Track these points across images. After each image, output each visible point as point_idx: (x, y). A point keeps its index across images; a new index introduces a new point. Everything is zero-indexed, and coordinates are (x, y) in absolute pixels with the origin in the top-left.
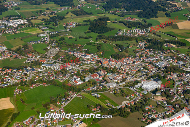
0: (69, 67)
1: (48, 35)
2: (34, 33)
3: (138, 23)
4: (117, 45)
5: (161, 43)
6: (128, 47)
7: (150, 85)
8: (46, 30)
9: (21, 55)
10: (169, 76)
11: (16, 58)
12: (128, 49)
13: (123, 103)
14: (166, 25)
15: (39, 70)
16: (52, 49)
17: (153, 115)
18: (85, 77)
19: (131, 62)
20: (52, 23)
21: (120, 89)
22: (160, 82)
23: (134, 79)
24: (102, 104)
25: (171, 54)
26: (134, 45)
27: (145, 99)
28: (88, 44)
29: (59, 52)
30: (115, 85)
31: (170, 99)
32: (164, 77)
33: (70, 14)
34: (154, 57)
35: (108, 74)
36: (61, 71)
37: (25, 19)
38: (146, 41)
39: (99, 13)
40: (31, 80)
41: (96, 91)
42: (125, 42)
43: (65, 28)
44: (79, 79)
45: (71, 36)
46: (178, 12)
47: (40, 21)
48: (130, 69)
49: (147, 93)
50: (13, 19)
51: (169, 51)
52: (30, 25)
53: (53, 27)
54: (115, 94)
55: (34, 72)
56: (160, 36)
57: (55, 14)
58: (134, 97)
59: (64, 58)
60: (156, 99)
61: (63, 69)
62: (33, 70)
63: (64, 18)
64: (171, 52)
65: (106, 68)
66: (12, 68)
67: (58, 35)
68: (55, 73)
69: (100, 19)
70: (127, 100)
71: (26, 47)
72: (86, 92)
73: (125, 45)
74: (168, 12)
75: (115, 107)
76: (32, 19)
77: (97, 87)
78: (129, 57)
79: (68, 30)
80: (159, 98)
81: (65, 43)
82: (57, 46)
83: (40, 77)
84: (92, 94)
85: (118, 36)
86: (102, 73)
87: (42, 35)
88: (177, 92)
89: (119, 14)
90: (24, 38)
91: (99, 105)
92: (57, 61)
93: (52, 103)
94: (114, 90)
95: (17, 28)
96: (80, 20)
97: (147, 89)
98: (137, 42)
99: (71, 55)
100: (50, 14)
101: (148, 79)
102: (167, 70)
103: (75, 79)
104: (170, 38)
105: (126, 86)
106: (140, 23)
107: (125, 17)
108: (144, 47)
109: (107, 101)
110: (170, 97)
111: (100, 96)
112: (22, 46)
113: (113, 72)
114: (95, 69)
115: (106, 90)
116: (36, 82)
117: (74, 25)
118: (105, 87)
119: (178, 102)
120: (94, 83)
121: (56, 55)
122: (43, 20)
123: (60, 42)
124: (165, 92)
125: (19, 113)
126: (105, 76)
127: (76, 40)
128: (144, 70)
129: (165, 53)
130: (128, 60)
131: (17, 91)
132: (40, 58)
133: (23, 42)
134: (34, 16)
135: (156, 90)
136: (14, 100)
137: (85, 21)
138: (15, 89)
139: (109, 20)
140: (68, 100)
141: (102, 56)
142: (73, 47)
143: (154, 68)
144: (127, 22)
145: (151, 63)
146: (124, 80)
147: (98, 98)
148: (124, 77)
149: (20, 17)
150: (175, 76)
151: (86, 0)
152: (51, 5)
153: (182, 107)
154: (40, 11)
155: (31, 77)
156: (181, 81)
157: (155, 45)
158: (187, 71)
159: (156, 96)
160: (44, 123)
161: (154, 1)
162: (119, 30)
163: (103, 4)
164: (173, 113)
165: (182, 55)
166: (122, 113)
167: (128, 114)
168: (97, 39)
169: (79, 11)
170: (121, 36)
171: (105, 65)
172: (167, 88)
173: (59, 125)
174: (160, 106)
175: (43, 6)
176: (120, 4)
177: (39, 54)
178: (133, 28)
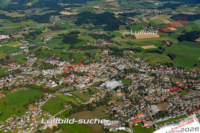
1: (28, 47)
2: (15, 46)
3: (103, 35)
4: (85, 53)
5: (122, 51)
6: (95, 54)
7: (112, 84)
8: (25, 43)
9: (4, 65)
10: (127, 77)
12: (95, 56)
13: (90, 100)
14: (126, 36)
15: (20, 77)
16: (31, 59)
17: (114, 108)
18: (59, 80)
19: (97, 66)
20: (31, 37)
21: (88, 89)
22: (121, 81)
23: (99, 80)
24: (73, 101)
25: (129, 59)
26: (100, 53)
27: (109, 96)
28: (62, 53)
29: (37, 61)
30: (84, 86)
31: (128, 94)
32: (123, 77)
33: (47, 29)
34: (116, 62)
35: (79, 77)
36: (38, 77)
37: (7, 35)
38: (110, 50)
39: (71, 28)
40: (12, 85)
41: (68, 91)
42: (92, 50)
43: (42, 41)
44: (54, 82)
45: (47, 48)
46: (136, 25)
47: (21, 36)
48: (96, 72)
49: (110, 90)
51: (127, 57)
52: (12, 39)
53: (32, 40)
54: (84, 93)
55: (15, 78)
56: (121, 45)
57: (34, 30)
58: (99, 95)
59: (41, 66)
60: (117, 95)
61: (41, 75)
62: (14, 77)
63: (41, 32)
64: (129, 57)
65: (77, 72)
67: (36, 47)
68: (34, 79)
69: (72, 33)
70: (94, 97)
71: (8, 58)
72: (60, 92)
73: (92, 53)
74: (128, 26)
75: (84, 104)
76: (14, 34)
77: (69, 88)
78: (95, 62)
79: (45, 43)
80: (119, 94)
81: (42, 53)
82: (35, 56)
83: (20, 82)
84: (65, 94)
85: (87, 46)
86: (73, 76)
87: (22, 48)
88: (134, 89)
89: (88, 28)
90: (6, 51)
91: (71, 102)
92: (35, 68)
93: (31, 104)
94: (83, 90)
96: (55, 34)
97: (110, 88)
98: (102, 50)
99: (47, 63)
100: (30, 30)
101: (111, 79)
102: (126, 71)
103: (51, 83)
104: (129, 46)
105: (93, 86)
106: (105, 35)
107: (93, 31)
108: (108, 54)
109: (77, 99)
110: (128, 92)
111: (71, 95)
112: (4, 57)
113: (82, 75)
114: (67, 74)
115: (76, 90)
117: (50, 38)
118: (76, 88)
119: (134, 96)
120: (67, 85)
121: (35, 63)
122: (23, 35)
123: (38, 52)
124: (124, 89)
125: (2, 114)
126: (75, 79)
127: (51, 51)
128: (108, 73)
129: (124, 58)
130: (94, 65)
132: (20, 66)
133: (5, 54)
134: (16, 32)
135: (117, 88)
137: (60, 35)
139: (80, 33)
140: (45, 100)
141: (73, 63)
142: (49, 56)
143: (116, 71)
144: (94, 34)
145: (113, 66)
146: (91, 81)
147: (70, 97)
148: (91, 79)
149: (2, 33)
150: (132, 76)
151: (60, 17)
152: (30, 22)
153: (137, 100)
154: (21, 27)
155: (12, 83)
156: (137, 79)
157: (117, 52)
158: (141, 72)
159: (117, 92)
160: (24, 120)
161: (117, 17)
162: (88, 41)
163: (75, 20)
164: (131, 105)
165: (138, 59)
166: (90, 108)
167: (94, 108)
168: (69, 49)
169: (55, 27)
170: (89, 46)
171: (76, 70)
172: (126, 86)
173: (37, 121)
174: (119, 100)
175: (23, 23)
176: (89, 20)
177: (19, 63)
178: (99, 40)
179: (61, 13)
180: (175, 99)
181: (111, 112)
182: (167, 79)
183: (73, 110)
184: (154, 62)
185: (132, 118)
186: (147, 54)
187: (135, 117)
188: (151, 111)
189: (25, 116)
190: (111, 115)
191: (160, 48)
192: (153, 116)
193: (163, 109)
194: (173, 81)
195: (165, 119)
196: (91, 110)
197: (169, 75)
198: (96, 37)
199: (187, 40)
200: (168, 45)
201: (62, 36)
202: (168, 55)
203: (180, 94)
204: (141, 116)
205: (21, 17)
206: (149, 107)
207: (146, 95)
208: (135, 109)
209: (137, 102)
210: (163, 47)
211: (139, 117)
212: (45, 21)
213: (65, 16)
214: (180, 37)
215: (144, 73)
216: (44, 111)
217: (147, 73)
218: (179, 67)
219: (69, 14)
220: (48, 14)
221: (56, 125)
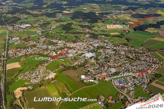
0: (50, 47)
1: (41, 32)
2: (34, 31)
4: (75, 36)
5: (97, 35)
6: (80, 37)
7: (89, 55)
8: (40, 29)
9: (26, 42)
10: (99, 51)
11: (24, 43)
13: (75, 63)
14: (101, 26)
15: (35, 49)
16: (42, 38)
17: (89, 69)
18: (57, 52)
19: (81, 44)
20: (44, 26)
21: (74, 57)
22: (94, 53)
23: (81, 52)
24: (65, 64)
25: (101, 40)
26: (84, 36)
27: (86, 61)
28: (60, 36)
29: (46, 40)
30: (72, 55)
31: (98, 61)
32: (96, 51)
33: (54, 21)
34: (93, 42)
35: (69, 50)
36: (46, 49)
37: (30, 24)
38: (90, 34)
39: (69, 21)
40: (30, 53)
41: (62, 58)
42: (79, 34)
43: (50, 28)
44: (54, 53)
45: (53, 32)
46: (108, 20)
47: (38, 25)
48: (80, 47)
49: (87, 58)
50: (23, 24)
51: (100, 39)
52: (32, 27)
53: (44, 28)
54: (71, 59)
55: (32, 50)
56: (97, 32)
57: (46, 21)
58: (81, 61)
59: (48, 43)
60: (91, 61)
61: (47, 48)
62: (32, 49)
63: (50, 23)
64: (101, 39)
65: (68, 47)
66: (21, 48)
67: (46, 32)
68: (43, 50)
69: (68, 24)
70: (77, 62)
71: (29, 38)
72: (58, 59)
74: (103, 20)
75: (71, 66)
76: (34, 24)
78: (80, 42)
80: (93, 61)
81: (49, 35)
82: (45, 37)
83: (35, 52)
84: (60, 59)
85: (76, 32)
86: (66, 49)
87: (38, 32)
88: (102, 58)
89: (79, 21)
90: (28, 33)
91: (63, 64)
92: (44, 44)
93: (40, 64)
94: (71, 58)
95: (25, 28)
96: (58, 24)
97: (87, 57)
98: (85, 35)
99: (52, 41)
100: (43, 21)
101: (89, 52)
102: (98, 48)
103: (52, 53)
104: (102, 33)
105: (77, 56)
106: (88, 26)
107: (82, 23)
108: (88, 37)
109: (67, 63)
110: (98, 60)
111: (64, 60)
112: (27, 37)
113: (71, 49)
114: (63, 48)
115: (67, 58)
116: (33, 54)
117: (55, 27)
118: (67, 56)
119: (101, 62)
121: (44, 41)
122: (39, 24)
123: (46, 35)
124: (96, 58)
125: (23, 69)
127: (55, 34)
128: (87, 48)
129: (98, 40)
130: (80, 43)
131: (22, 59)
132: (36, 43)
133: (28, 36)
134: (35, 23)
135: (92, 57)
136: (21, 63)
137: (61, 25)
138: (21, 58)
139: (73, 24)
140: (48, 63)
141: (67, 42)
142: (53, 37)
143: (92, 47)
144: (82, 25)
145: (91, 45)
146: (77, 53)
147: (63, 61)
148: (77, 51)
149: (27, 23)
150: (102, 50)
151: (62, 14)
152: (44, 17)
154: (38, 20)
155: (30, 52)
156: (104, 52)
157: (94, 36)
158: (108, 48)
159: (91, 60)
160: (35, 73)
161: (97, 15)
162: (77, 29)
163: (71, 16)
164: (99, 68)
165: (106, 41)
166: (74, 68)
167: (77, 68)
168: (65, 33)
169: (58, 20)
170: (78, 32)
171: (68, 46)
172: (97, 56)
173: (42, 74)
174: (93, 64)
175: (40, 18)
176: (80, 16)
177: (35, 41)
178: (84, 28)
179: (63, 12)
180: (127, 65)
181: (86, 71)
182: (123, 53)
183: (64, 69)
184: (116, 43)
185: (99, 75)
186: (113, 38)
187: (100, 74)
188: (110, 72)
189: (36, 71)
190: (86, 73)
191: (122, 34)
192: (111, 74)
193: (118, 71)
194: (127, 54)
195: (118, 76)
196: (74, 69)
197: (124, 51)
198: (82, 26)
199: (140, 30)
200: (127, 33)
201: (62, 26)
202: (126, 39)
203: (130, 63)
204: (104, 74)
205: (39, 14)
206: (110, 69)
207: (109, 62)
208: (101, 70)
209: (103, 66)
210: (123, 34)
211: (103, 74)
212: (53, 16)
213: (65, 14)
214: (135, 28)
215: (110, 49)
216: (47, 69)
218: (132, 46)
219: (68, 12)
220: (55, 12)
221: (53, 77)
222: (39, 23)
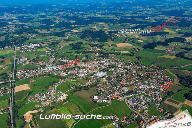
1: (50, 51)
2: (43, 51)
3: (97, 44)
4: (85, 55)
5: (108, 54)
6: (91, 56)
7: (100, 74)
8: (49, 49)
9: (35, 62)
10: (110, 70)
11: (32, 64)
12: (91, 57)
13: (87, 83)
14: (111, 45)
16: (52, 59)
17: (101, 89)
18: (68, 72)
19: (92, 63)
20: (53, 45)
21: (86, 77)
22: (106, 73)
23: (93, 72)
24: (76, 84)
25: (112, 59)
26: (94, 55)
27: (98, 81)
28: (71, 55)
29: (55, 60)
30: (83, 75)
32: (108, 70)
33: (63, 41)
34: (103, 61)
35: (80, 70)
37: (38, 44)
38: (101, 53)
39: (78, 40)
41: (73, 78)
42: (89, 54)
43: (59, 48)
44: (65, 73)
45: (62, 52)
46: (118, 39)
47: (46, 45)
48: (91, 67)
49: (99, 78)
50: (31, 44)
51: (111, 58)
52: (41, 47)
53: (53, 47)
54: (83, 79)
55: (41, 70)
56: (107, 51)
57: (55, 41)
58: (92, 80)
59: (58, 63)
60: (103, 81)
63: (59, 43)
64: (112, 58)
65: (79, 67)
66: (29, 69)
67: (55, 51)
69: (78, 43)
70: (89, 82)
71: (38, 58)
72: (68, 79)
73: (89, 55)
74: (113, 39)
75: (83, 86)
76: (42, 44)
78: (91, 61)
79: (61, 49)
80: (105, 80)
81: (59, 55)
82: (54, 57)
83: (45, 73)
84: (71, 80)
85: (86, 51)
86: (77, 69)
87: (47, 52)
88: (113, 77)
89: (88, 40)
90: (37, 54)
91: (75, 85)
92: (54, 64)
93: (50, 85)
95: (33, 48)
96: (67, 43)
97: (99, 76)
98: (96, 54)
99: (62, 61)
100: (52, 41)
101: (100, 71)
102: (110, 67)
103: (63, 73)
104: (112, 52)
105: (89, 75)
106: (98, 45)
107: (91, 42)
108: (99, 56)
109: (79, 83)
110: (110, 79)
111: (75, 81)
112: (35, 58)
113: (82, 69)
114: (73, 68)
115: (78, 78)
116: (42, 75)
117: (64, 46)
118: (78, 76)
119: (113, 82)
120: (73, 75)
122: (48, 44)
123: (56, 55)
124: (108, 77)
125: (32, 91)
126: (78, 71)
127: (64, 54)
128: (98, 67)
129: (109, 59)
131: (32, 81)
132: (45, 63)
133: (36, 56)
134: (43, 42)
135: (104, 77)
136: (30, 85)
137: (70, 44)
138: (31, 79)
139: (83, 43)
140: (59, 84)
142: (63, 57)
143: (103, 66)
144: (91, 44)
145: (102, 64)
146: (88, 72)
147: (74, 82)
148: (88, 71)
149: (35, 43)
150: (113, 69)
151: (71, 33)
152: (53, 36)
153: (115, 84)
154: (47, 39)
155: (40, 73)
156: (116, 71)
157: (105, 55)
158: (119, 67)
159: (103, 79)
160: (45, 95)
161: (106, 33)
162: (87, 48)
163: (80, 35)
164: (111, 87)
165: (117, 59)
166: (86, 88)
167: (89, 88)
168: (75, 53)
169: (68, 39)
170: (88, 51)
171: (79, 66)
172: (109, 75)
173: (53, 96)
174: (105, 84)
175: (48, 37)
176: (89, 35)
177: (44, 61)
178: (94, 47)
179: (72, 31)
180: (139, 84)
181: (99, 91)
182: (134, 71)
183: (76, 90)
184: (127, 61)
185: (111, 95)
186: (124, 56)
187: (113, 94)
188: (123, 91)
189: (46, 93)
190: (98, 93)
191: (132, 53)
192: (124, 94)
193: (131, 90)
194: (138, 73)
195: (131, 96)
196: (87, 90)
197: (136, 69)
198: (92, 45)
199: (149, 48)
200: (137, 51)
201: (72, 45)
202: (136, 57)
203: (141, 81)
205: (47, 33)
206: (122, 88)
207: (121, 81)
208: (114, 89)
210: (134, 52)
211: (116, 94)
212: (61, 36)
213: (74, 33)
214: (145, 46)
215: (121, 68)
216: (58, 90)
217: (122, 68)
218: (142, 64)
219: (77, 31)
220: (64, 31)
221: (65, 99)
222: (48, 42)
